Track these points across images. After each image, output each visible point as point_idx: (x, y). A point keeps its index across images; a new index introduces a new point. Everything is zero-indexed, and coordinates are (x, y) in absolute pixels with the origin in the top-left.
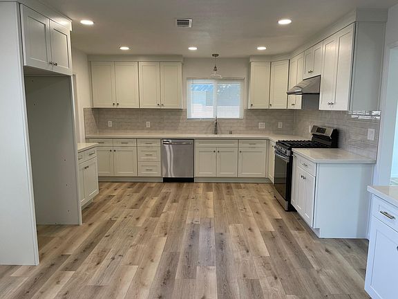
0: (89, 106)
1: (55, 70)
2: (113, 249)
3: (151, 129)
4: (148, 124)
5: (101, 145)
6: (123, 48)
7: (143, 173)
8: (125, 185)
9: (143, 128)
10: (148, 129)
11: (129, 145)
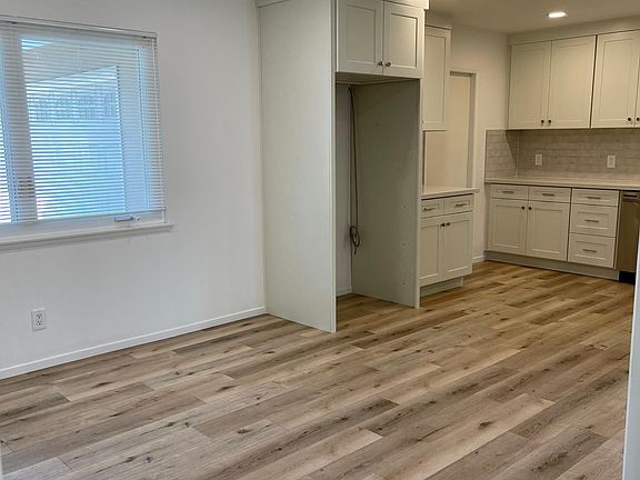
0: (499, 126)
1: (388, 72)
2: (429, 342)
3: (616, 171)
4: (611, 161)
5: (507, 196)
6: (553, 15)
7: (578, 256)
8: (540, 273)
9: (600, 169)
10: (610, 171)
11: (555, 199)
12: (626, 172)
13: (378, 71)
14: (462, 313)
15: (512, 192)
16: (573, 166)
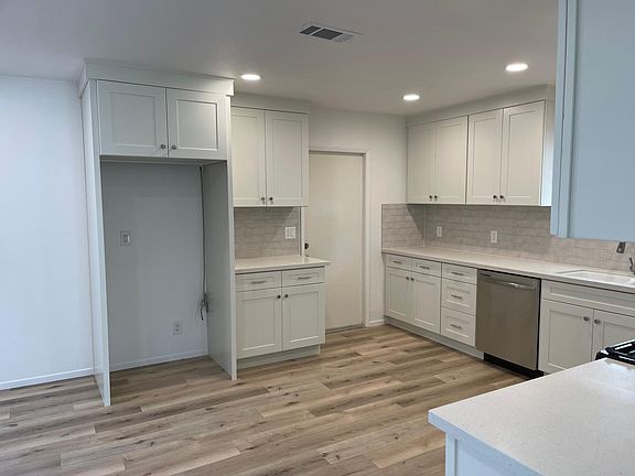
3: (498, 246)
4: (494, 236)
9: (486, 243)
10: (493, 246)
11: (431, 272)
12: (506, 248)
13: (162, 154)
14: (265, 391)
15: (399, 263)
16: (465, 240)
